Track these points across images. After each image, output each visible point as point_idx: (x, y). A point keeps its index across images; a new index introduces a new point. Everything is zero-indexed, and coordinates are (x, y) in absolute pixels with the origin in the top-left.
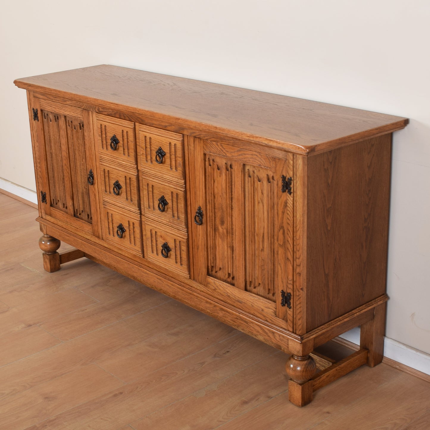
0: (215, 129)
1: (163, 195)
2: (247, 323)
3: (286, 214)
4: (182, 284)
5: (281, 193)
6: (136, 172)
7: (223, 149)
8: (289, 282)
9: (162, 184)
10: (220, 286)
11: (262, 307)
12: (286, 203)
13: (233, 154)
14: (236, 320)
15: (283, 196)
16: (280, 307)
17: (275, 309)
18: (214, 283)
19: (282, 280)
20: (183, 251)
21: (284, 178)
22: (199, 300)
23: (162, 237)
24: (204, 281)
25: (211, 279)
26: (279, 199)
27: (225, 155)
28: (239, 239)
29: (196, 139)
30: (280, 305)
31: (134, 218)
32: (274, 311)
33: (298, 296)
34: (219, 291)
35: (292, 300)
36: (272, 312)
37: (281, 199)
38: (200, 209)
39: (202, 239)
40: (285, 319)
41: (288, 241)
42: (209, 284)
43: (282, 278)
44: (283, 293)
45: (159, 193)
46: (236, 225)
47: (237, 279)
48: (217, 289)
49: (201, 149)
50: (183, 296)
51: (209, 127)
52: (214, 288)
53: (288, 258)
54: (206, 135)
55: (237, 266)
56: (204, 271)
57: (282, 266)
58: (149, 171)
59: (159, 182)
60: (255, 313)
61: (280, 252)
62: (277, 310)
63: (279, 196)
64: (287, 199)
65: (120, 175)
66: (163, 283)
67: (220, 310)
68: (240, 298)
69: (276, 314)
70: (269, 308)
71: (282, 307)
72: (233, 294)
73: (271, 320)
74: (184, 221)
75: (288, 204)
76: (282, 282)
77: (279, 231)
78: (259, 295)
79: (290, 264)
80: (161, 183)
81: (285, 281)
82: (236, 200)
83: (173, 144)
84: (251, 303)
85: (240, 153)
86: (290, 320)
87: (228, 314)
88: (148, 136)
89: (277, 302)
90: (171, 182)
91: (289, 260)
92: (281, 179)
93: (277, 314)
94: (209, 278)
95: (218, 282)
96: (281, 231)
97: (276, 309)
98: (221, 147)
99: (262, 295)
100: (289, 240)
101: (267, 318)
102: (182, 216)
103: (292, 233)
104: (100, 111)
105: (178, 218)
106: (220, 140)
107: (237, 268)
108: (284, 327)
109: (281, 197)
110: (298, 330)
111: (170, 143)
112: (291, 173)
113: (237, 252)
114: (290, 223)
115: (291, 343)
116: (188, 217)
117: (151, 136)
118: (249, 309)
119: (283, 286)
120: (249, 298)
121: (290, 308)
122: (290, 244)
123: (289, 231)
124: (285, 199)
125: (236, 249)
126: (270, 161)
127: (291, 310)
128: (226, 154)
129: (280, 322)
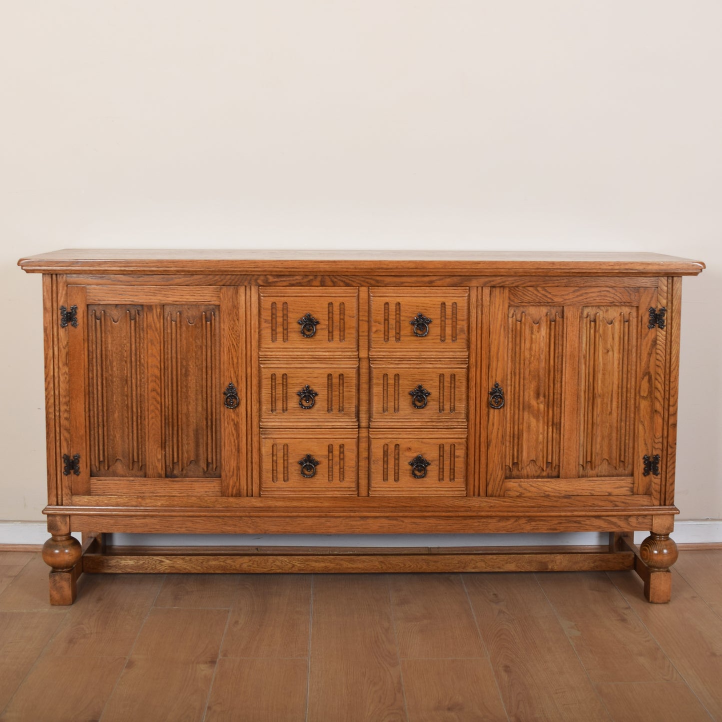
0: (551, 265)
1: (419, 383)
2: (580, 523)
3: (654, 355)
4: (450, 509)
5: (647, 330)
6: (357, 362)
7: (547, 294)
8: (656, 441)
9: (418, 368)
10: (531, 486)
11: (609, 490)
12: (655, 342)
13: (566, 297)
14: (559, 525)
15: (649, 334)
16: (640, 479)
17: (631, 485)
18: (520, 486)
19: (645, 441)
20: (458, 457)
21: (652, 311)
22: (484, 522)
23: (410, 449)
24: (499, 490)
25: (512, 484)
26: (643, 338)
27: (550, 301)
28: (572, 409)
29: (494, 289)
30: (641, 476)
31: (342, 436)
32: (631, 488)
33: (671, 454)
34: (529, 494)
35: (660, 463)
36: (627, 490)
37: (646, 338)
38: (497, 386)
39: (498, 429)
40: (648, 493)
41: (657, 388)
42: (509, 490)
43: (645, 440)
44: (646, 459)
45: (411, 382)
46: (567, 392)
47: (565, 466)
48: (524, 494)
49: (503, 302)
50: (449, 527)
51: (540, 264)
52: (519, 494)
53: (656, 411)
54: (515, 280)
55: (565, 448)
56: (500, 474)
57: (646, 423)
58: (389, 354)
59: (412, 366)
60: (595, 503)
61: (642, 406)
62: (636, 485)
63: (643, 336)
64: (657, 335)
65: (315, 375)
66: (403, 522)
67: (526, 523)
68: (569, 491)
69: (632, 492)
70: (621, 487)
71: (644, 478)
72: (556, 490)
73: (623, 502)
74: (463, 412)
75: (658, 342)
76: (646, 444)
77: (643, 379)
78: (600, 476)
79: (659, 417)
80: (418, 366)
81: (649, 442)
82: (568, 357)
83: (449, 304)
84: (589, 491)
85: (578, 293)
86: (656, 491)
87: (542, 523)
88: (392, 301)
89: (636, 474)
90: (440, 361)
91: (659, 412)
92: (648, 314)
93: (635, 490)
94: (510, 481)
95: (525, 483)
96: (646, 378)
97: (633, 484)
98: (544, 292)
99: (606, 474)
100: (659, 386)
101: (616, 503)
102: (461, 406)
103: (662, 376)
104: (270, 283)
105: (453, 409)
106: (542, 283)
107: (565, 451)
108: (645, 503)
109: (647, 335)
110: (670, 499)
111: (443, 304)
112: (664, 302)
113: (567, 427)
114: (661, 365)
115: (656, 522)
116: (470, 405)
117: (399, 300)
118: (583, 502)
119: (647, 449)
120: (584, 486)
121: (657, 475)
122: (659, 391)
123: (659, 375)
124: (653, 336)
125: (564, 425)
126: (630, 294)
127: (659, 476)
128: (552, 300)
129: (639, 499)
